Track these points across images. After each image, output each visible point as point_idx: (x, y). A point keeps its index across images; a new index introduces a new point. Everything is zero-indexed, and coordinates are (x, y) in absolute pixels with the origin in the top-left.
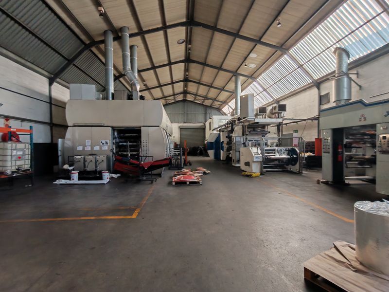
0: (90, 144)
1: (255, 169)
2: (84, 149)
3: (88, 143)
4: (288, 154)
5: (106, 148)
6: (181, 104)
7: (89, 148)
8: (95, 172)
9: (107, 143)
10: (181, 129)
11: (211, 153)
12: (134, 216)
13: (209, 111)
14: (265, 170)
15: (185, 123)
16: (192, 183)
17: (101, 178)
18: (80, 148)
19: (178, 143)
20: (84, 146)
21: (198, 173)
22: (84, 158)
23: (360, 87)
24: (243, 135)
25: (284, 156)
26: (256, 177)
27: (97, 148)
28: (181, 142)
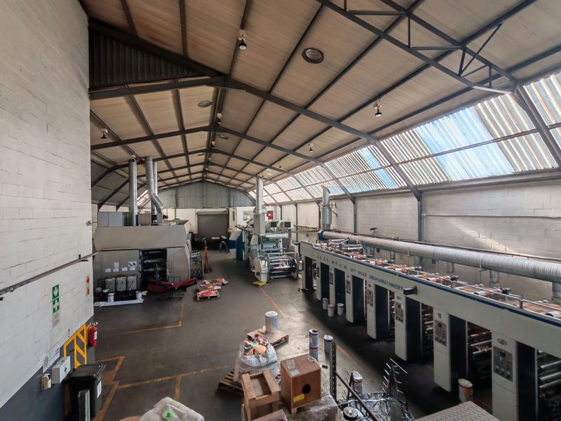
0: (118, 266)
1: (264, 279)
2: (112, 270)
3: (117, 265)
4: (290, 265)
5: (133, 268)
6: (199, 185)
7: (118, 270)
8: (126, 292)
9: (134, 264)
10: (199, 215)
11: (233, 252)
12: (180, 325)
13: (233, 194)
14: (272, 277)
15: (204, 208)
16: (211, 297)
17: (134, 298)
18: (108, 270)
19: (195, 232)
20: (112, 268)
21: (217, 285)
22: (116, 280)
23: (337, 215)
24: (259, 244)
25: (286, 267)
26: (263, 286)
27: (125, 269)
28: (198, 231)
